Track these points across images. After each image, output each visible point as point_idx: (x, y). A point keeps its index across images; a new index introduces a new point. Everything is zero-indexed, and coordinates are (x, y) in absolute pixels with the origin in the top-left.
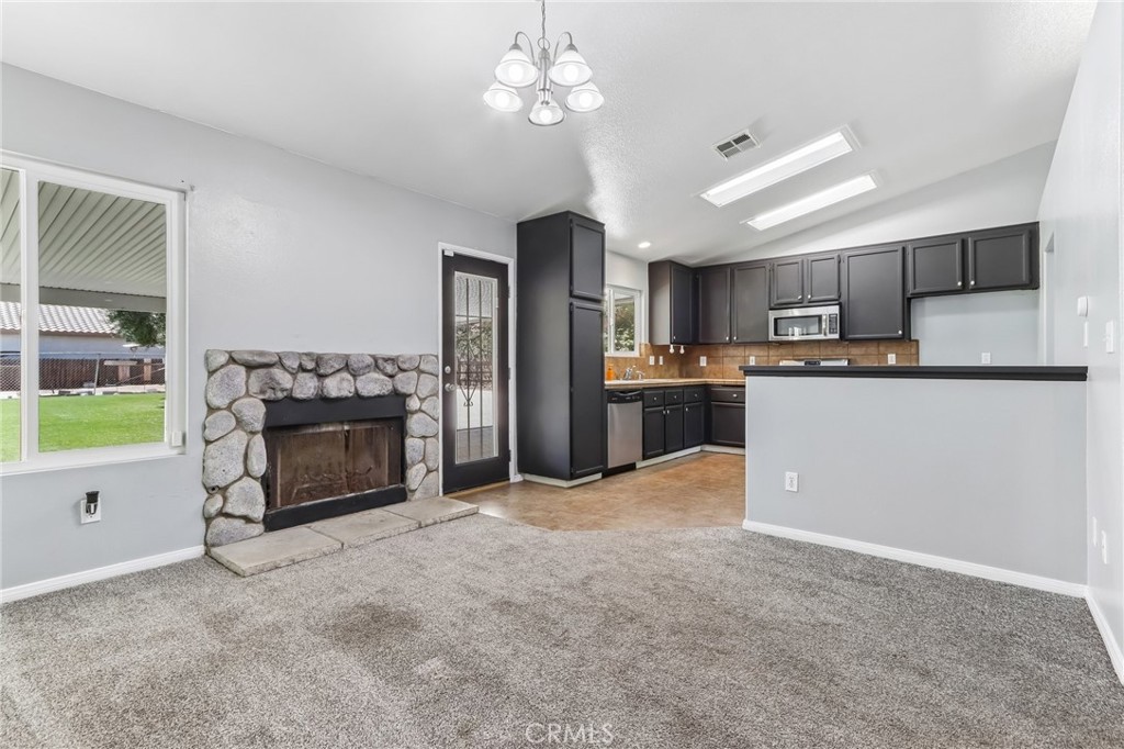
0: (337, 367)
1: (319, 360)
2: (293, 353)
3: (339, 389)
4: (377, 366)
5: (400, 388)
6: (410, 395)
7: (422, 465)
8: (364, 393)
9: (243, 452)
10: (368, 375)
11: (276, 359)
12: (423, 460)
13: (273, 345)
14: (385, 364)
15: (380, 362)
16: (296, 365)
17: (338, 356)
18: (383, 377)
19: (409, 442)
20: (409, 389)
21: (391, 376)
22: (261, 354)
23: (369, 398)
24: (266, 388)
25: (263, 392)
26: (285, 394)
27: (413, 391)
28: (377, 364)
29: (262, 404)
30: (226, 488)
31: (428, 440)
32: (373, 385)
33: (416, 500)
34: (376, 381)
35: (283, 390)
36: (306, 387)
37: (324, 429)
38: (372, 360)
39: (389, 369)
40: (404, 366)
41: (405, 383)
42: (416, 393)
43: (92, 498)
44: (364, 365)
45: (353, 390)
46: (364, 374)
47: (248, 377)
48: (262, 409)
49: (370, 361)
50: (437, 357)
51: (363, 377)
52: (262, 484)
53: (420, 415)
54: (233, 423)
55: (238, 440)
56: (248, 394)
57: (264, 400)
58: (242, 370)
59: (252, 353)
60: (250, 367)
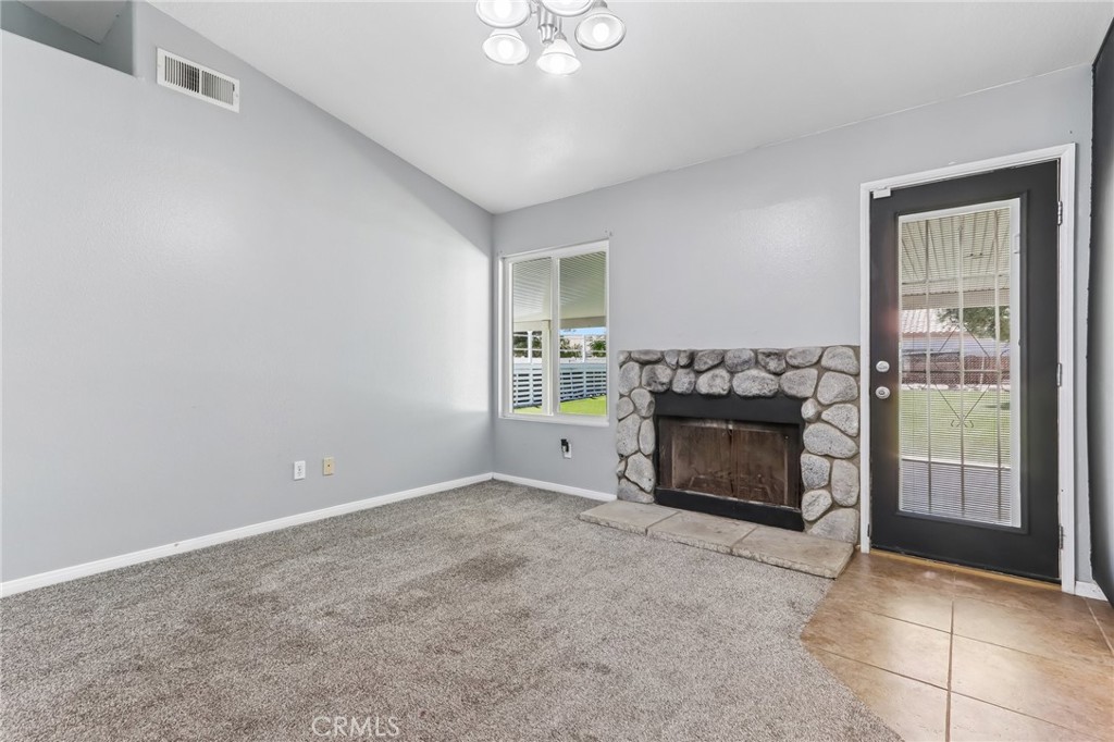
0: (711, 363)
1: (692, 356)
2: (672, 351)
3: (711, 386)
4: (757, 362)
5: (786, 389)
6: (806, 399)
7: (824, 492)
8: (739, 391)
9: (636, 431)
10: (747, 372)
11: (659, 355)
12: (828, 487)
13: (658, 345)
14: (768, 360)
15: (760, 357)
16: (674, 362)
17: (713, 351)
18: (764, 374)
19: (804, 458)
20: (805, 390)
21: (778, 374)
22: (647, 352)
23: (746, 398)
24: (651, 381)
25: (649, 384)
26: (665, 387)
27: (809, 393)
28: (757, 359)
29: (648, 394)
30: (627, 457)
31: (836, 461)
32: (751, 383)
33: (812, 535)
34: (754, 379)
35: (663, 384)
36: (682, 383)
37: (708, 425)
38: (753, 354)
39: (773, 364)
40: (794, 362)
41: (796, 384)
42: (815, 395)
43: (564, 443)
44: (740, 361)
45: (726, 387)
46: (742, 371)
47: (641, 372)
48: (648, 398)
49: (748, 355)
50: (856, 350)
51: (740, 374)
52: (653, 462)
53: (819, 426)
54: (632, 408)
55: (633, 421)
56: (640, 386)
57: (650, 391)
58: (637, 366)
59: (640, 352)
60: (643, 364)
